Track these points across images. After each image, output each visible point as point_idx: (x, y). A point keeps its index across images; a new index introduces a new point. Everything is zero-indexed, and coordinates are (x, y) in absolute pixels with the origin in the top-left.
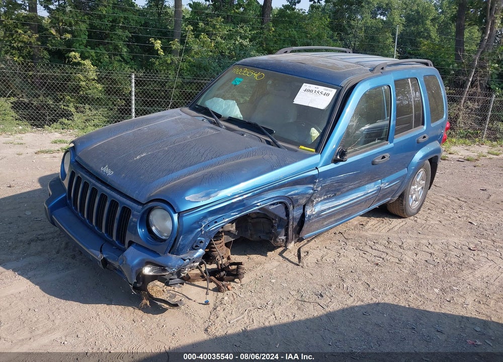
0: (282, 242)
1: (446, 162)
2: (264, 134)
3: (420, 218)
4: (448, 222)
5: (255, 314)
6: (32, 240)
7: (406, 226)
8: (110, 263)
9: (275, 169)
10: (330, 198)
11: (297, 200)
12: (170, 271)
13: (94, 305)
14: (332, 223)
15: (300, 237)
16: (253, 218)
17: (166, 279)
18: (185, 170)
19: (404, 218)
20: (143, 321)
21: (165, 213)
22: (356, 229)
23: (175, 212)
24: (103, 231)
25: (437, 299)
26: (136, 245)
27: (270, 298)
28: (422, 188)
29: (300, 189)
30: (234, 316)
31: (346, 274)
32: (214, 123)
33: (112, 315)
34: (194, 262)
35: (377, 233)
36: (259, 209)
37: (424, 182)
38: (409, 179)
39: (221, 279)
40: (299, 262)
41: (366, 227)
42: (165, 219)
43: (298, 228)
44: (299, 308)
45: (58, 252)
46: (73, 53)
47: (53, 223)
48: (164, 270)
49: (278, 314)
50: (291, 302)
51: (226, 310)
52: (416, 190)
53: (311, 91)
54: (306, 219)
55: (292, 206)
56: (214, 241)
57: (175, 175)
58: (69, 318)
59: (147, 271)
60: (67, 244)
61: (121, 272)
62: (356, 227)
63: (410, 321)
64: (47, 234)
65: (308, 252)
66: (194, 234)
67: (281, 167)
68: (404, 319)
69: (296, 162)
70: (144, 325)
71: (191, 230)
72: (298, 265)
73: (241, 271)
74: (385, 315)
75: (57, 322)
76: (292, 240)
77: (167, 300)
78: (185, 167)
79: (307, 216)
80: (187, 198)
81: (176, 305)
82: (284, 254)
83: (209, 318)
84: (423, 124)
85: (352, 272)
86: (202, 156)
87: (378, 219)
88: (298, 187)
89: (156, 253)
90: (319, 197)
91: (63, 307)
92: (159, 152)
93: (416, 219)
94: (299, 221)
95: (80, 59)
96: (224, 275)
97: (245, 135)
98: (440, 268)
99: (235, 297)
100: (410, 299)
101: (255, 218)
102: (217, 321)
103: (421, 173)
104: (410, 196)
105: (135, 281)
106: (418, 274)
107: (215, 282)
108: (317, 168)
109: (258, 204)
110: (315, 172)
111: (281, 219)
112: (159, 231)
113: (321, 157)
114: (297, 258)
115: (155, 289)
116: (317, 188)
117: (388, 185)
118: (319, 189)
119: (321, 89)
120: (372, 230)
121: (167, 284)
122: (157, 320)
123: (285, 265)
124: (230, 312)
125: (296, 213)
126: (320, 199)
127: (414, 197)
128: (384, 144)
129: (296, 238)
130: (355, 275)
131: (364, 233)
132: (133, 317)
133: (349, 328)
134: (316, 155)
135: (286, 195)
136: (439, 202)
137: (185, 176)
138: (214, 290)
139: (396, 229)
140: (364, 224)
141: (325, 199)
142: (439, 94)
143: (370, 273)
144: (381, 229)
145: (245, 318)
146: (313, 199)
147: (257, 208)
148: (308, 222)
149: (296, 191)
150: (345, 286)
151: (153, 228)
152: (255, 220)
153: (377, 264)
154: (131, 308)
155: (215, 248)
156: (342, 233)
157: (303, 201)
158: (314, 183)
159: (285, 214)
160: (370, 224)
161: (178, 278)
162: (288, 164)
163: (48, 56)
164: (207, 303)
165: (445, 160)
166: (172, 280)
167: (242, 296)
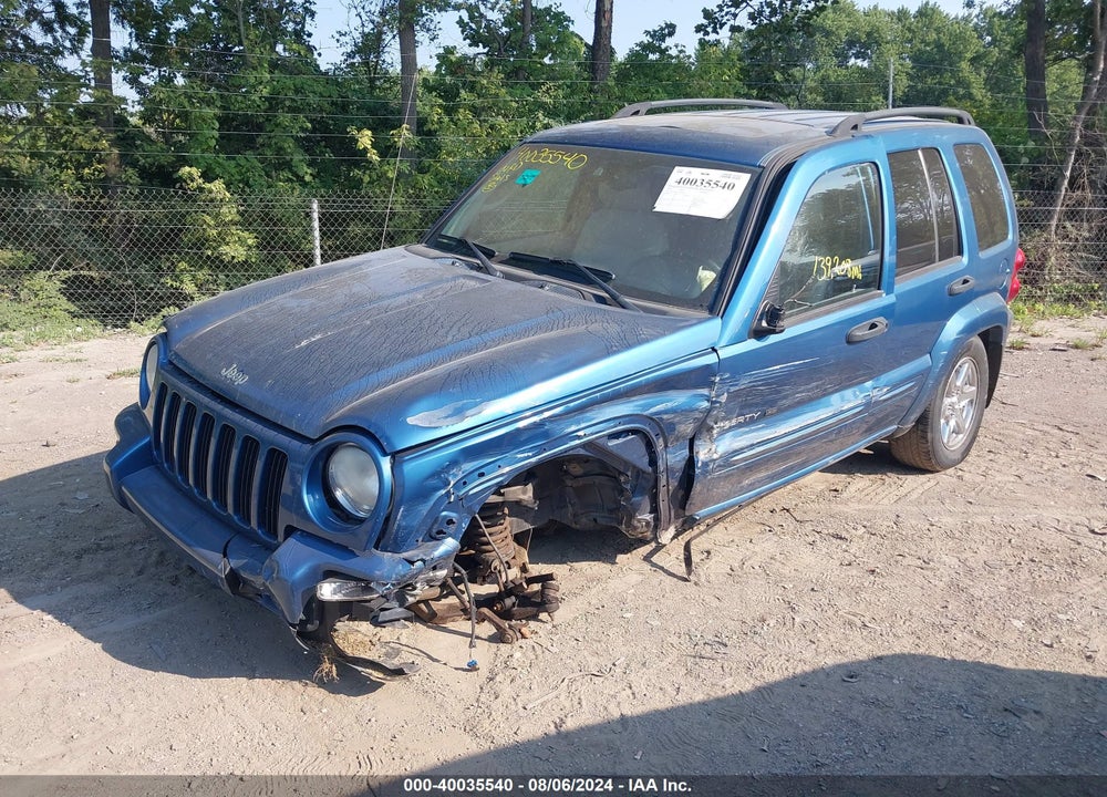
0: (645, 529)
1: (1026, 353)
2: (589, 282)
3: (971, 469)
4: (1038, 477)
5: (584, 688)
6: (86, 551)
7: (938, 489)
8: (245, 582)
9: (615, 353)
10: (752, 421)
11: (672, 426)
12: (382, 590)
13: (213, 680)
14: (761, 482)
15: (687, 514)
16: (576, 477)
17: (372, 611)
18: (410, 364)
19: (932, 472)
20: (324, 710)
21: (363, 456)
22: (821, 500)
23: (385, 454)
24: (230, 510)
25: (1020, 642)
26: (301, 535)
27: (621, 652)
28: (971, 402)
29: (678, 399)
30: (536, 692)
31: (799, 594)
32: (479, 269)
33: (254, 700)
34: (434, 568)
35: (870, 507)
36: (584, 446)
37: (974, 388)
38: (937, 382)
39: (506, 615)
40: (689, 574)
41: (845, 495)
42: (363, 471)
43: (681, 493)
44: (689, 672)
45: (140, 573)
46: (187, 169)
47: (124, 502)
48: (368, 589)
49: (640, 686)
50: (669, 660)
51: (518, 681)
52: (957, 407)
53: (692, 182)
54: (697, 471)
55: (661, 440)
56: (487, 527)
57: (384, 375)
58: (156, 709)
59: (328, 591)
60: (162, 554)
61: (270, 599)
62: (820, 495)
63: (956, 693)
64: (120, 536)
65: (709, 553)
66: (432, 503)
67: (629, 346)
68: (941, 687)
69: (663, 335)
70: (325, 720)
71: (422, 493)
72: (686, 580)
73: (552, 593)
74: (896, 681)
75: (128, 718)
76: (669, 523)
77: (380, 661)
78: (407, 356)
79: (699, 465)
80: (410, 420)
81: (399, 672)
82: (654, 559)
83: (478, 701)
84: (960, 253)
85: (813, 589)
86: (447, 333)
87: (871, 477)
88: (672, 394)
89: (345, 551)
90: (724, 419)
91: (144, 686)
92: (351, 330)
93: (960, 473)
94: (681, 478)
95: (201, 181)
96: (514, 604)
97: (547, 288)
98: (1024, 574)
99: (539, 651)
100: (956, 644)
101: (581, 477)
102: (496, 705)
103: (966, 367)
104: (942, 421)
105: (302, 616)
106: (971, 590)
107: (491, 621)
108: (714, 350)
109: (579, 433)
110: (711, 359)
111: (639, 473)
112: (351, 501)
113: (724, 326)
114: (684, 565)
115: (352, 638)
116: (718, 396)
117: (888, 392)
118: (723, 399)
119: (716, 175)
120: (859, 501)
121: (376, 623)
122: (357, 708)
123: (655, 581)
124: (527, 685)
125: (673, 458)
126: (727, 424)
127: (952, 423)
128: (873, 297)
129: (677, 517)
130: (819, 595)
131: (841, 508)
132: (301, 704)
133: (810, 712)
134: (709, 319)
135: (646, 413)
136: (1013, 437)
137: (408, 376)
138: (492, 639)
139: (914, 496)
140: (839, 488)
141: (740, 425)
142: (997, 196)
143: (857, 590)
144: (879, 497)
145: (562, 698)
146: (712, 424)
147: (577, 442)
148: (701, 477)
149: (670, 405)
150: (797, 620)
151: (339, 494)
152: (581, 482)
153: (873, 571)
154: (296, 684)
155: (488, 543)
156: (788, 511)
157: (687, 428)
158: (711, 385)
159: (646, 459)
160: (852, 488)
161: (400, 606)
162: (647, 341)
163: (136, 179)
164: (472, 667)
165: (1021, 349)
166: (387, 612)
167: (554, 649)
